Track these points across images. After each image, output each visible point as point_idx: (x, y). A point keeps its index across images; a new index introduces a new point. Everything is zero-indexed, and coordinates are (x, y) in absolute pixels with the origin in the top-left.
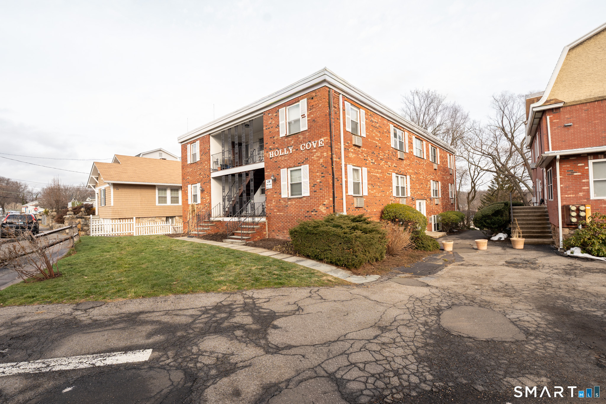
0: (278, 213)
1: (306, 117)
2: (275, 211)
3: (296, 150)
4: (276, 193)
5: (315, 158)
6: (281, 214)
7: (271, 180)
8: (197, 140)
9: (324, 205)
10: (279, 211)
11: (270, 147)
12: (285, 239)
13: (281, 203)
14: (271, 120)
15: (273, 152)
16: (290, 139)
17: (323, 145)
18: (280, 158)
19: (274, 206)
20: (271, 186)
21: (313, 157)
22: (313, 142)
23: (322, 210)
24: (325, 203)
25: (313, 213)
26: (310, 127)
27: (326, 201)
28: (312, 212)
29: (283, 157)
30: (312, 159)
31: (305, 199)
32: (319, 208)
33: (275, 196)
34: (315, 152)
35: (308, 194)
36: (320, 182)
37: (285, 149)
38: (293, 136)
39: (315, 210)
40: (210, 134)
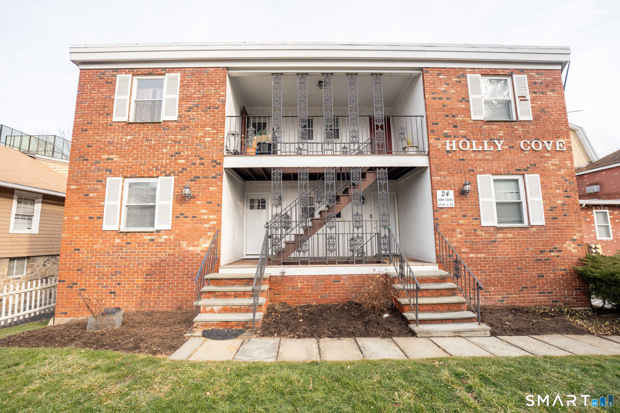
0: (471, 255)
1: (529, 101)
2: (463, 250)
3: (510, 147)
4: (464, 216)
5: (549, 165)
6: (479, 256)
7: (451, 193)
8: (172, 70)
9: (574, 240)
10: (472, 250)
11: (446, 131)
12: (492, 303)
13: (478, 236)
14: (445, 86)
15: (454, 142)
16: (494, 126)
17: (565, 149)
18: (472, 155)
19: (458, 242)
20: (453, 202)
21: (546, 165)
22: (546, 142)
23: (569, 248)
24: (575, 237)
25: (552, 254)
26: (536, 118)
27: (577, 234)
28: (551, 251)
29: (481, 154)
30: (545, 167)
31: (534, 229)
32: (565, 245)
33: (461, 222)
34: (549, 157)
35: (543, 223)
36: (563, 204)
37: (485, 142)
38: (503, 123)
39: (556, 248)
40: (228, 69)
